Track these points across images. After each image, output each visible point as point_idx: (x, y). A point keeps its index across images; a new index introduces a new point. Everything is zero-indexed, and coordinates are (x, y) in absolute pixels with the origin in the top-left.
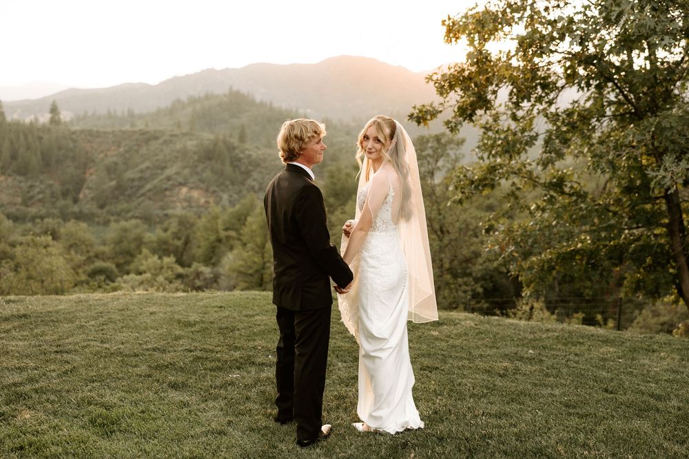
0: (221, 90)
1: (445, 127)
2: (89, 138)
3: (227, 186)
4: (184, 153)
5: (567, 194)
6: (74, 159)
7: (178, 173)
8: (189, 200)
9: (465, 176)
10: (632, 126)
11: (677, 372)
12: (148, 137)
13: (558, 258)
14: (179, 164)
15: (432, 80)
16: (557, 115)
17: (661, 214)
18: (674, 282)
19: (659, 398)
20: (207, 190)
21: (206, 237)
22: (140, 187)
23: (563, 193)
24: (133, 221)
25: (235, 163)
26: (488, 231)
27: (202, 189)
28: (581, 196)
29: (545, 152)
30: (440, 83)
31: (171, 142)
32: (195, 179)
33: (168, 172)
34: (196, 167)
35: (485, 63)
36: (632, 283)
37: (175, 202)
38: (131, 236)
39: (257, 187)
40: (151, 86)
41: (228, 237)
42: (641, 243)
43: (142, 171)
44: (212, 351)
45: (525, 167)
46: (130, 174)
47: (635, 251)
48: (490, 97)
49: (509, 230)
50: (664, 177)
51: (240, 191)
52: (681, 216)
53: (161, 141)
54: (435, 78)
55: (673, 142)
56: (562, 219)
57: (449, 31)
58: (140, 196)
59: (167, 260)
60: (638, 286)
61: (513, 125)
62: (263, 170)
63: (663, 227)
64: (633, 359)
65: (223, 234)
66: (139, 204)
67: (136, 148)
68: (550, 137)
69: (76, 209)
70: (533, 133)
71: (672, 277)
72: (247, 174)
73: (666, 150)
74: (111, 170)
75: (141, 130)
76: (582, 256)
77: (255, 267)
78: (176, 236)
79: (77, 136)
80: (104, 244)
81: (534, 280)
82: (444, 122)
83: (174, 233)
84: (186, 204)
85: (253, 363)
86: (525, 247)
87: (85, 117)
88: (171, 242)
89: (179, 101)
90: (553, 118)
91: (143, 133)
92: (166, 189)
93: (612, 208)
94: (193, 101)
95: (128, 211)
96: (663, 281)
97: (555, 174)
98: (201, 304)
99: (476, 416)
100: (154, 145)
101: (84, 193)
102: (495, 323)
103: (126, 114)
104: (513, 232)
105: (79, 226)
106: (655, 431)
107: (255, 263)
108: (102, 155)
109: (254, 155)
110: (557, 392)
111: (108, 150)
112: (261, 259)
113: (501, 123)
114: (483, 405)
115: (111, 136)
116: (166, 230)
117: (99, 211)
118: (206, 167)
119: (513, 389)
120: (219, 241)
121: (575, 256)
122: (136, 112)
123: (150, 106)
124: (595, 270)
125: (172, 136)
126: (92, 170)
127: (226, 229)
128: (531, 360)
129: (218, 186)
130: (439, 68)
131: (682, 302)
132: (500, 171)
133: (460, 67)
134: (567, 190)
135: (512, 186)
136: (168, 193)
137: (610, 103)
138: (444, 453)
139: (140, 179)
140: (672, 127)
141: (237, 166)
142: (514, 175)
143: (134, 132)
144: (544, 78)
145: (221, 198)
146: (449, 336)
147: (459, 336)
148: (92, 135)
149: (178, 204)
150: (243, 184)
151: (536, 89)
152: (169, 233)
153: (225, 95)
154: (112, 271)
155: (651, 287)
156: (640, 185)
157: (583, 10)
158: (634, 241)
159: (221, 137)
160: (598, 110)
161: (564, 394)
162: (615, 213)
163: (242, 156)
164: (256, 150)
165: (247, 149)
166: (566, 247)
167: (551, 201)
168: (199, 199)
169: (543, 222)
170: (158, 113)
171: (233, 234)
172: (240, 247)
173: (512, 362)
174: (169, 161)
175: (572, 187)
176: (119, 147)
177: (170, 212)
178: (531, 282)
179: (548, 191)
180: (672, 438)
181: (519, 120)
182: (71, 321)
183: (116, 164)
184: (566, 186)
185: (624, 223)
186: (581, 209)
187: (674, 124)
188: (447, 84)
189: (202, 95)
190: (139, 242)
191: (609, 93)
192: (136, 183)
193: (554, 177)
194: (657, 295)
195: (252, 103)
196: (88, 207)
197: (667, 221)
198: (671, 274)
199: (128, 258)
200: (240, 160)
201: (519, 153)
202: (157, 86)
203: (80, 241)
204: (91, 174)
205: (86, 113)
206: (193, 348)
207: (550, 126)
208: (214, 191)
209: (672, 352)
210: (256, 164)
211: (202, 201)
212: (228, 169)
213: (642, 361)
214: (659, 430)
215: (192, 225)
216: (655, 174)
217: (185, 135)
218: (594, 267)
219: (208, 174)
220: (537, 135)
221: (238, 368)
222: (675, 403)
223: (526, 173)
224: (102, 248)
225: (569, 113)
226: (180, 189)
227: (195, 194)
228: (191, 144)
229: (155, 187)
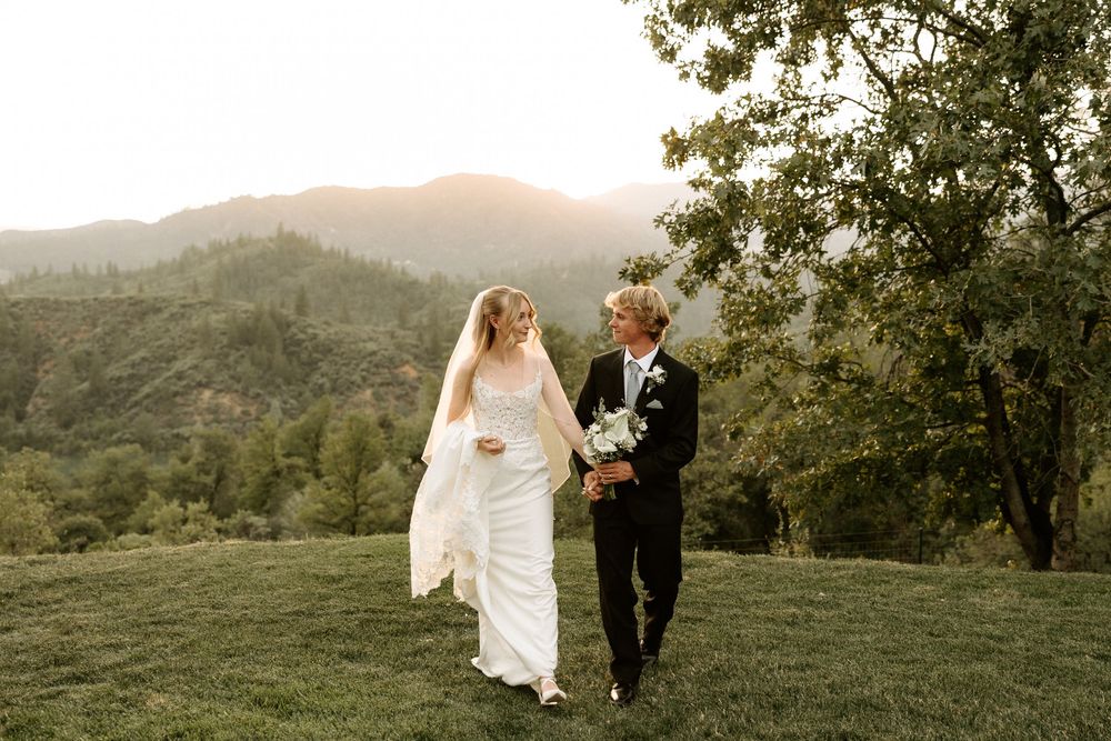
0: (264, 232)
1: (677, 288)
2: (41, 311)
3: (279, 387)
4: (206, 334)
5: (844, 380)
6: (16, 348)
7: (195, 367)
8: (215, 410)
9: (698, 358)
10: (933, 281)
11: (1019, 610)
12: (142, 310)
13: (836, 472)
14: (198, 351)
15: (664, 224)
16: (830, 268)
17: (977, 406)
18: (998, 502)
19: (1000, 639)
20: (245, 394)
21: (255, 468)
22: (131, 392)
23: (838, 379)
24: (129, 448)
25: (292, 349)
26: (734, 436)
27: (237, 391)
28: (864, 382)
29: (818, 321)
30: (674, 228)
31: (183, 315)
32: (224, 376)
33: (178, 366)
34: (227, 356)
35: (738, 200)
36: (940, 505)
37: (192, 414)
38: (125, 471)
39: (328, 385)
40: (146, 226)
41: (291, 468)
42: (951, 446)
43: (133, 366)
44: (382, 612)
45: (782, 344)
46: (113, 371)
47: (942, 458)
48: (738, 245)
49: (768, 434)
50: (986, 352)
51: (300, 394)
52: (1003, 409)
53: (166, 315)
54: (667, 219)
55: (993, 304)
56: (842, 415)
57: (672, 151)
58: (131, 407)
59: (193, 507)
60: (948, 508)
61: (766, 283)
62: (337, 359)
63: (981, 423)
64: (959, 598)
65: (283, 462)
66: (131, 419)
67: (123, 326)
68: (824, 301)
69: (21, 430)
70: (798, 296)
71: (995, 494)
72: (312, 365)
73: (985, 316)
74: (81, 365)
75: (130, 298)
76: (869, 467)
77: (343, 513)
78: (203, 469)
79: (21, 309)
80: (78, 484)
81: (804, 505)
82: (676, 281)
83: (198, 464)
84: (210, 417)
85: (446, 624)
86: (792, 457)
87: (34, 277)
88: (195, 478)
89: (193, 248)
90: (824, 273)
91: (134, 302)
92: (176, 394)
93: (908, 399)
94: (217, 249)
95: (113, 431)
96: (983, 500)
97: (826, 353)
98: (336, 552)
99: (771, 670)
100: (154, 322)
101: (35, 405)
102: (763, 562)
103: (105, 272)
104: (774, 435)
105: (37, 457)
106: (1002, 674)
107: (342, 506)
108: (64, 340)
109: (322, 335)
110: (868, 638)
111: (76, 332)
112: (352, 499)
113: (749, 281)
114: (775, 658)
115: (79, 308)
116: (185, 460)
117: (62, 434)
118: (243, 356)
119: (811, 638)
120: (277, 473)
121: (860, 468)
122: (122, 268)
123: (147, 259)
124: (889, 487)
125: (183, 306)
126: (47, 366)
127: (288, 455)
128: (824, 605)
129: (264, 386)
130: (673, 206)
131: (1009, 530)
132: (749, 350)
133: (702, 205)
134: (843, 375)
135: (766, 370)
136: (179, 400)
137: (902, 251)
138: (742, 711)
139: (131, 377)
140: (991, 284)
141: (293, 353)
142: (767, 356)
143: (119, 302)
144: (808, 217)
145: (269, 405)
146: (704, 581)
147: (718, 580)
148: (47, 307)
149: (197, 418)
150: (305, 383)
151: (798, 232)
152: (190, 463)
153: (271, 240)
154: (97, 529)
155: (966, 508)
156: (947, 364)
157: (864, 124)
158: (940, 445)
159: (267, 307)
160: (886, 260)
161: (878, 640)
162: (912, 406)
163: (302, 336)
164: (324, 326)
165: (310, 325)
166: (848, 455)
167: (823, 390)
168: (231, 408)
169: (815, 421)
170: (160, 269)
171: (300, 461)
172: (314, 481)
173: (800, 608)
174: (180, 347)
175: (850, 371)
176: (95, 326)
177: (185, 431)
178: (800, 508)
179: (818, 377)
180: (1025, 681)
181: (773, 277)
182: (150, 583)
183: (89, 354)
184: (842, 369)
185: (926, 420)
186: (866, 401)
187: (994, 280)
188: (684, 229)
189: (233, 240)
190: (140, 481)
191: (899, 236)
192: (124, 385)
193: (826, 357)
194: (975, 521)
195: (316, 252)
196: (41, 427)
197: (983, 415)
198: (993, 489)
199: (120, 508)
200: (299, 343)
201: (779, 324)
202: (154, 225)
203: (38, 482)
204: (47, 372)
205: (35, 270)
206: (352, 609)
207: (820, 286)
208: (258, 395)
209: (1008, 587)
210: (326, 350)
211: (238, 410)
212: (280, 359)
213: (971, 600)
214: (1007, 673)
215: (228, 449)
216: (973, 348)
217: (207, 304)
218: (888, 482)
219: (245, 367)
220: (805, 297)
221: (429, 631)
222: (1021, 643)
223: (783, 352)
224: (76, 493)
225: (847, 266)
226: (200, 394)
227: (226, 400)
228: (216, 319)
229: (157, 390)
